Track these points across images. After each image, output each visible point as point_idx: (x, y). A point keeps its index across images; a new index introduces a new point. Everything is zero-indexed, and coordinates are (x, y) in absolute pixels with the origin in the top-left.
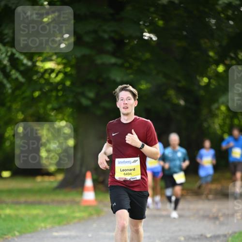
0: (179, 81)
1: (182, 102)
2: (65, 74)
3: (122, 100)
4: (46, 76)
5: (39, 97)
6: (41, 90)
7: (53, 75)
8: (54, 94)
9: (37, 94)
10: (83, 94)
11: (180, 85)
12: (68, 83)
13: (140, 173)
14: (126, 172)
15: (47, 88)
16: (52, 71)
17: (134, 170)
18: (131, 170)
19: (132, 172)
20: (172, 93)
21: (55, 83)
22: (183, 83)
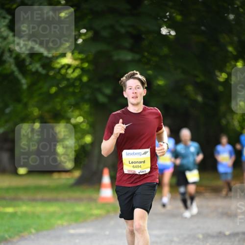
0: (197, 76)
1: (200, 99)
2: (83, 69)
3: (130, 89)
4: (63, 71)
5: (56, 93)
6: (57, 86)
7: (70, 71)
8: (71, 90)
9: (53, 90)
10: (99, 90)
11: (198, 80)
12: (85, 79)
13: (150, 166)
14: (135, 165)
15: (63, 84)
16: (69, 66)
17: (144, 162)
18: (140, 162)
19: (142, 164)
20: (190, 88)
21: (72, 78)
22: (201, 79)
